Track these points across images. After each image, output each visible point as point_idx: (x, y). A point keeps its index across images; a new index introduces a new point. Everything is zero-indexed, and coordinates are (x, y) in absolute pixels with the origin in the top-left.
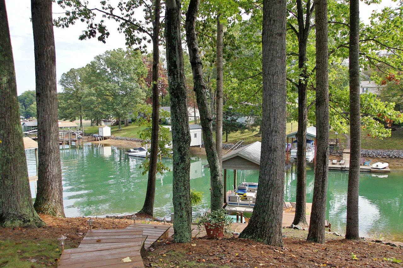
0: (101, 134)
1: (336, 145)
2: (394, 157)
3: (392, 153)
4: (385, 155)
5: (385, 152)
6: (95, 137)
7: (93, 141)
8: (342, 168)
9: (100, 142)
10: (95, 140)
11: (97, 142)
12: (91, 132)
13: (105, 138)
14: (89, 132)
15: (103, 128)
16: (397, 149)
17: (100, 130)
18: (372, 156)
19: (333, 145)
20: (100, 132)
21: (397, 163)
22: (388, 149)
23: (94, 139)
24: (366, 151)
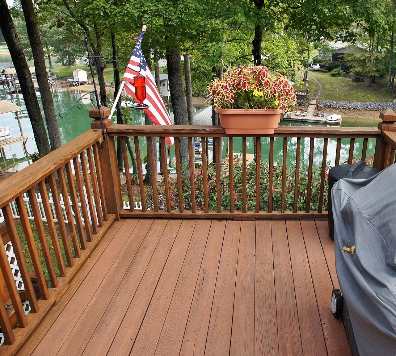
0: (76, 79)
1: (306, 96)
2: (352, 108)
3: (352, 104)
4: (346, 106)
5: (346, 103)
6: (69, 82)
7: (67, 86)
8: (302, 119)
9: (76, 88)
10: (70, 86)
11: (72, 88)
12: (64, 75)
13: (82, 84)
14: (61, 75)
15: (78, 73)
16: (357, 101)
17: (74, 74)
18: (335, 107)
19: (304, 96)
20: (74, 77)
21: (353, 114)
22: (350, 101)
23: (68, 84)
24: (331, 102)
